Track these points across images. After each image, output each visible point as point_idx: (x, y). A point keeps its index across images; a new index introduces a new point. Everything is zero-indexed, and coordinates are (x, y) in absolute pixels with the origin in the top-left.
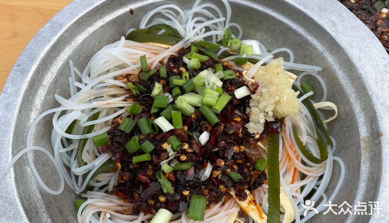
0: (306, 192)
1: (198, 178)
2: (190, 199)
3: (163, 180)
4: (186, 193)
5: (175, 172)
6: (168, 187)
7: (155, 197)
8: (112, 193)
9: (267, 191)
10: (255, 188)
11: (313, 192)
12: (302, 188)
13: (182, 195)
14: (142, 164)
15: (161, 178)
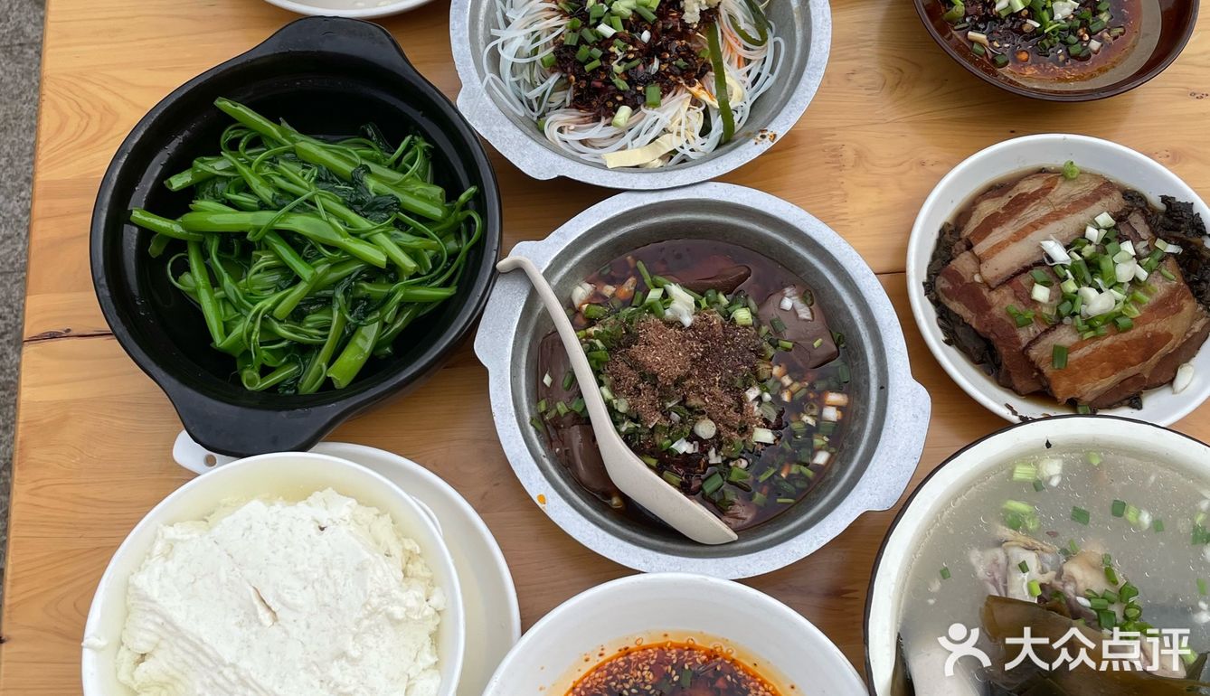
0: (753, 75)
1: (648, 73)
2: (645, 92)
3: (616, 80)
4: (640, 88)
5: (626, 72)
6: (623, 85)
7: (613, 98)
8: (570, 107)
9: (713, 79)
10: (703, 77)
11: (759, 75)
12: (748, 73)
13: (637, 91)
14: (593, 71)
15: (615, 78)
